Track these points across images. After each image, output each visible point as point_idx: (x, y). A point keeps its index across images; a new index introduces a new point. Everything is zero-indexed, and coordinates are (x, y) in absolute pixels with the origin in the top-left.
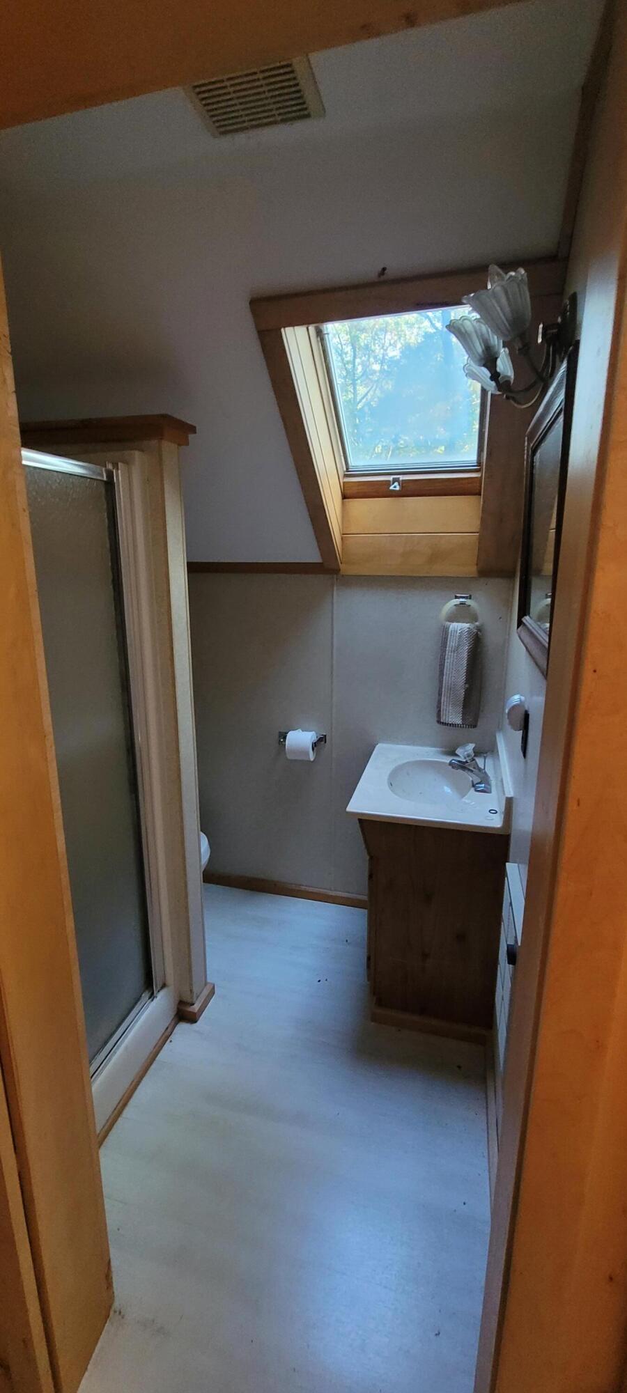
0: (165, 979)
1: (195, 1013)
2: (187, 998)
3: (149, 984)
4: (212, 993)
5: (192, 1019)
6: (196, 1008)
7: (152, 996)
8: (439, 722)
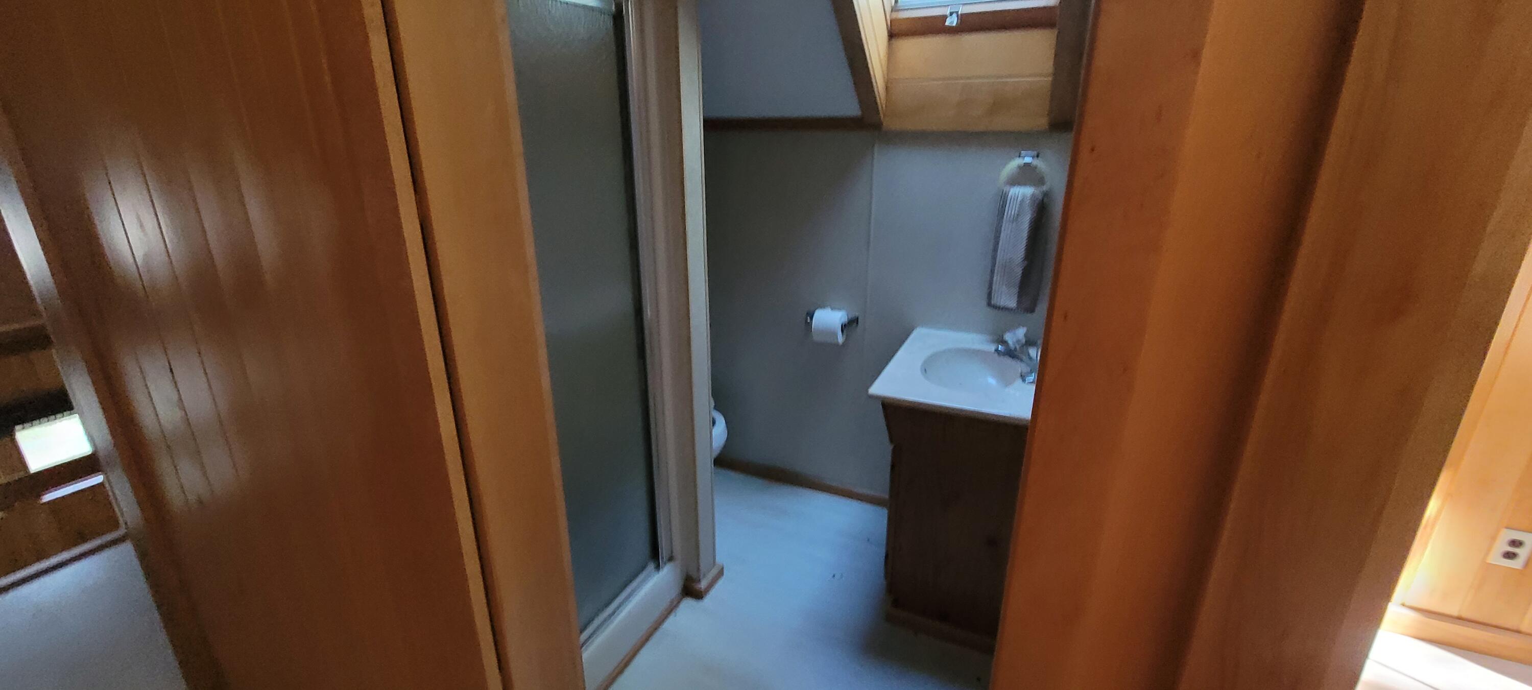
0: (672, 552)
1: (701, 592)
2: (694, 574)
3: (654, 554)
4: (721, 573)
5: (698, 595)
6: (703, 585)
7: (658, 567)
8: (989, 304)
